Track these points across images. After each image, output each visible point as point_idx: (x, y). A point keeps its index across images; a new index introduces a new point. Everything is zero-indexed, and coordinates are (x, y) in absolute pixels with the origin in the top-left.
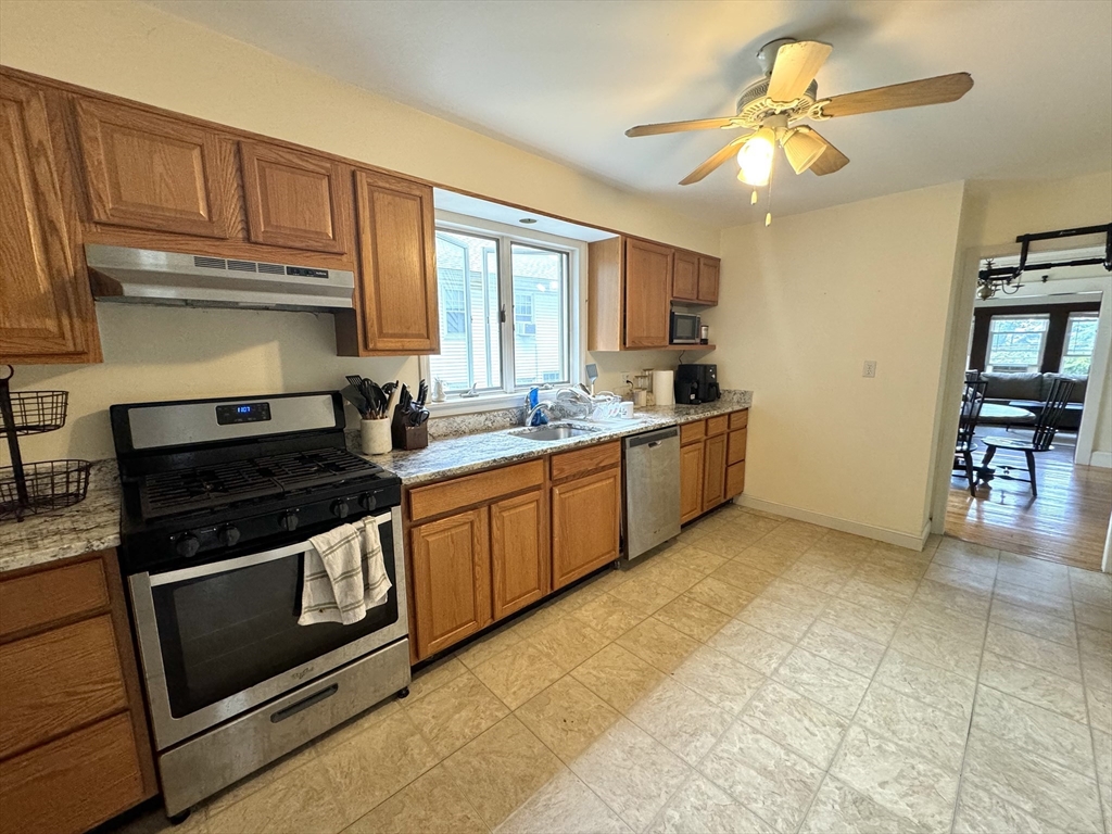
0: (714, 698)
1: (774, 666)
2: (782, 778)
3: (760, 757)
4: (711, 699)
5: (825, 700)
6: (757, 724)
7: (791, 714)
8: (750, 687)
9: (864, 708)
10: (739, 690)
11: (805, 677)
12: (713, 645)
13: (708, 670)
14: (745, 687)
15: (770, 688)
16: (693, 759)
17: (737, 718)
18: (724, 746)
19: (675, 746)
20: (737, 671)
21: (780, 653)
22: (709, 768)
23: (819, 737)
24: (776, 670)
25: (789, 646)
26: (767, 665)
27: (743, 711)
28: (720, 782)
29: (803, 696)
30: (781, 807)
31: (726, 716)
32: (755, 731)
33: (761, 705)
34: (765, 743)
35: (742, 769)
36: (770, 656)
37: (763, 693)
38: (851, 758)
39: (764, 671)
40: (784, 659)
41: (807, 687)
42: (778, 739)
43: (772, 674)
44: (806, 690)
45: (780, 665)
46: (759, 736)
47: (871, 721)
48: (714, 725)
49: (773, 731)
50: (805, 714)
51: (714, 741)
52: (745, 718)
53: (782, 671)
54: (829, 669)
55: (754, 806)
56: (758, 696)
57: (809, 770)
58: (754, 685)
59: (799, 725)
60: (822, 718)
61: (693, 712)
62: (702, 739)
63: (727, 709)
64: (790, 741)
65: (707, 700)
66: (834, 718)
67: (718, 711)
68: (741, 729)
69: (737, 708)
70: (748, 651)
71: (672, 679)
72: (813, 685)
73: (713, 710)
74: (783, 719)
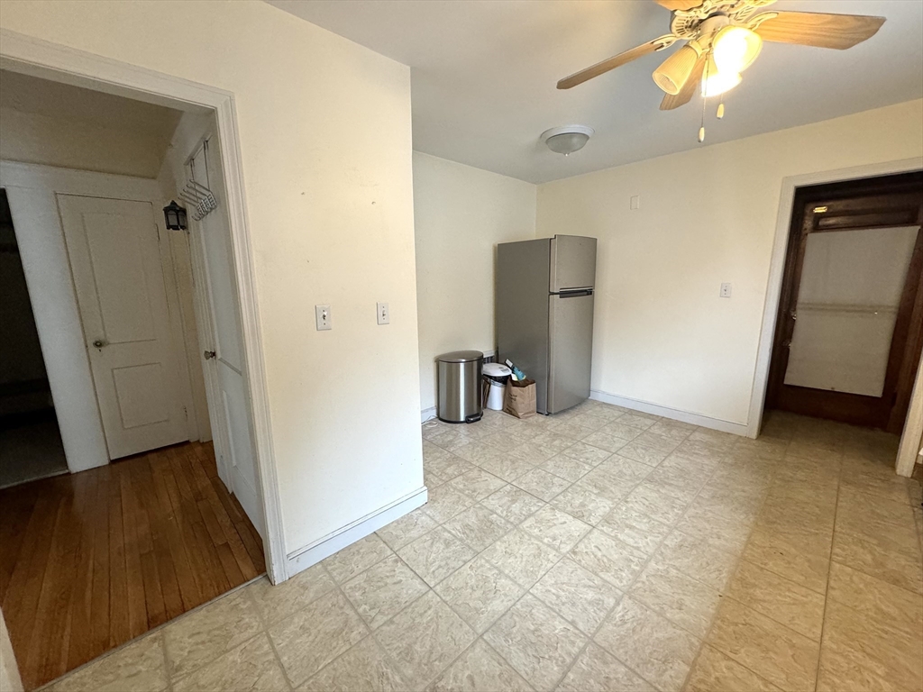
0: (673, 572)
1: (620, 608)
2: (621, 525)
3: (634, 534)
4: (675, 571)
5: (579, 572)
6: (636, 553)
7: (609, 560)
8: (643, 583)
9: (550, 565)
10: (651, 579)
11: (590, 595)
12: (693, 640)
13: (687, 601)
14: (647, 583)
15: (624, 582)
16: (676, 533)
17: (651, 557)
18: (658, 540)
19: (690, 539)
20: (657, 601)
21: (611, 627)
22: (665, 529)
23: (593, 545)
24: (618, 603)
25: (598, 639)
26: (628, 610)
27: (647, 561)
28: (656, 523)
29: (596, 575)
30: (622, 514)
31: (660, 558)
32: (638, 548)
33: (633, 566)
34: (631, 541)
35: (644, 527)
36: (624, 622)
37: (631, 577)
38: (576, 534)
39: (630, 601)
40: (608, 618)
41: (591, 584)
42: (621, 544)
43: (622, 597)
44: (592, 581)
45: (614, 608)
46: (635, 545)
47: (550, 556)
48: (668, 552)
49: (624, 549)
50: (598, 560)
51: (665, 542)
52: (645, 557)
53: (612, 602)
54: (563, 604)
55: (637, 514)
56: (636, 575)
57: (604, 529)
58: (639, 585)
59: (604, 552)
60: (586, 557)
61: (687, 560)
62: (673, 544)
63: (660, 563)
64: (614, 543)
65: (679, 570)
66: (578, 558)
67: (667, 562)
68: (648, 549)
69: (653, 564)
70: (647, 630)
71: (718, 590)
72: (585, 586)
73: (671, 563)
74: (616, 556)
